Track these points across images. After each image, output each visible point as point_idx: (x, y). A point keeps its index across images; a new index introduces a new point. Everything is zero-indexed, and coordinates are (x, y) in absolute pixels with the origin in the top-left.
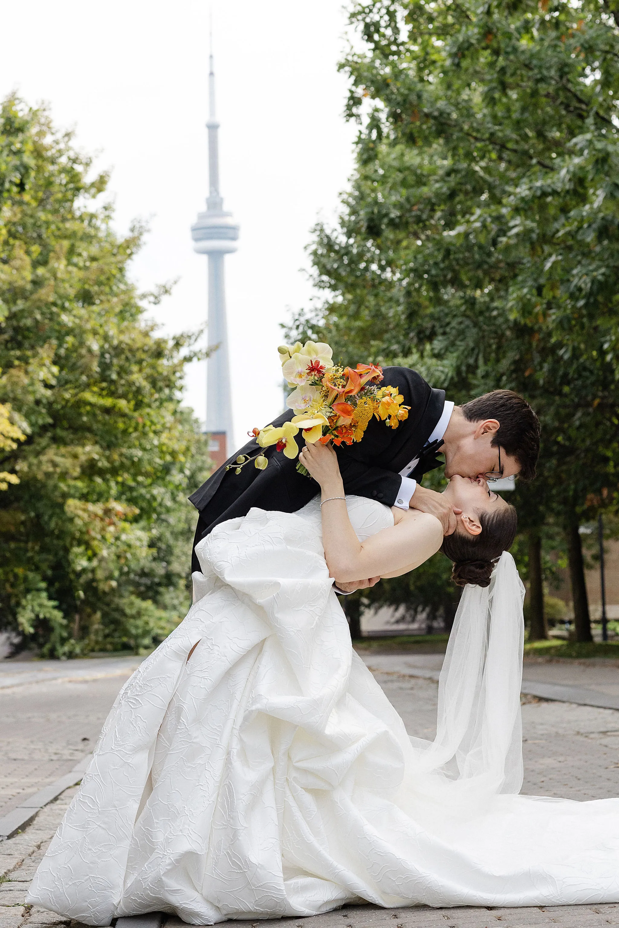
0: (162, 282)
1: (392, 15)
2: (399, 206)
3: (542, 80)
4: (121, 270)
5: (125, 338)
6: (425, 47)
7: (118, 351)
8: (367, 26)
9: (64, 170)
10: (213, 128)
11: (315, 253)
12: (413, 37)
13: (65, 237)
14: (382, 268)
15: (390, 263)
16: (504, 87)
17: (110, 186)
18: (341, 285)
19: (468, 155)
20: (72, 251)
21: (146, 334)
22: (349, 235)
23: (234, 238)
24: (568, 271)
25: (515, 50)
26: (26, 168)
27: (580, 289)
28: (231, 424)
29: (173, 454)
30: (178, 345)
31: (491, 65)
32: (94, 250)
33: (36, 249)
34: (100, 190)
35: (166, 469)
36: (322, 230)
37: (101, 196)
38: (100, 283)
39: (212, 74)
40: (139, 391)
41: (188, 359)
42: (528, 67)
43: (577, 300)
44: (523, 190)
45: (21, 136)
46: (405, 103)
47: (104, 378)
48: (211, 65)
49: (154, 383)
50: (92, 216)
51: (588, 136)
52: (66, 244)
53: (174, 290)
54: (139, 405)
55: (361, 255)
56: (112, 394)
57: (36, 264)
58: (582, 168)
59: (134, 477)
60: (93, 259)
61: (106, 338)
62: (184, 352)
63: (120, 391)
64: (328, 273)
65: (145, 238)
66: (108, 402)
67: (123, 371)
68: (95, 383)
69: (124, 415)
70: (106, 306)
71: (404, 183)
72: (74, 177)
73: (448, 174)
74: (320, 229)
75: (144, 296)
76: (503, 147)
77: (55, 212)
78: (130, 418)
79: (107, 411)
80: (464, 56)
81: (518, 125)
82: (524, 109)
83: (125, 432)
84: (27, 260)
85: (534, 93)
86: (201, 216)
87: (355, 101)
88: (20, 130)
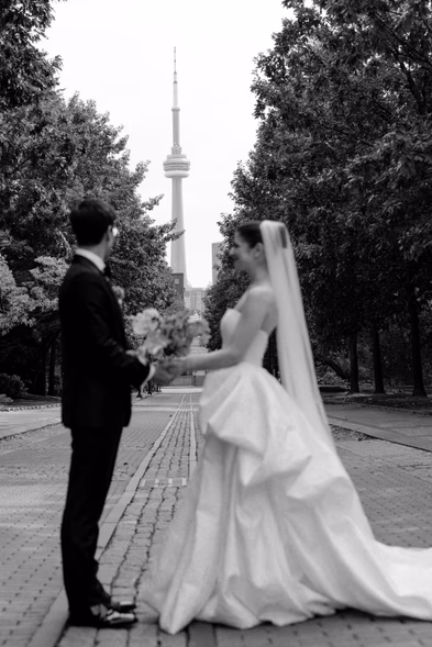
0: (153, 197)
1: (281, 62)
2: (285, 163)
3: (363, 98)
4: (132, 191)
5: (134, 228)
6: (298, 78)
7: (130, 234)
8: (268, 68)
9: (101, 138)
10: (176, 111)
11: (237, 185)
12: (292, 73)
13: (101, 174)
14: (273, 193)
15: (277, 191)
16: (342, 100)
17: (127, 146)
18: (251, 203)
19: (323, 136)
20: (106, 181)
21: (145, 226)
22: (255, 176)
23: (187, 170)
24: (380, 203)
25: (348, 82)
26: (86, 141)
27: (388, 213)
28: (184, 270)
29: (159, 290)
30: (162, 232)
31: (336, 89)
32: (118, 181)
33: (86, 180)
34: (121, 149)
35: (154, 298)
36: (241, 173)
37: (121, 152)
38: (120, 198)
39: (175, 82)
40: (141, 256)
41: (167, 239)
42: (355, 91)
43: (386, 219)
44: (357, 160)
45: (83, 124)
46: (289, 109)
47: (122, 249)
48: (175, 78)
49: (149, 252)
50: (117, 162)
51: (393, 133)
52: (102, 177)
53: (160, 202)
54: (140, 264)
55: (261, 186)
56: (126, 257)
57: (86, 188)
58: (388, 149)
59: (138, 303)
60: (117, 185)
61: (123, 228)
62: (165, 235)
63: (131, 256)
64: (244, 196)
65: (145, 174)
66: (124, 262)
67: (132, 246)
68: (117, 252)
69: (133, 269)
70: (124, 211)
71: (288, 151)
72: (107, 142)
73: (311, 147)
74: (239, 172)
75: (144, 205)
76: (341, 132)
77: (97, 160)
78: (136, 271)
79: (123, 266)
80: (321, 85)
81: (348, 121)
82: (351, 111)
83: (133, 278)
84: (82, 186)
85: (358, 104)
86: (169, 158)
87: (260, 107)
88: (83, 121)
